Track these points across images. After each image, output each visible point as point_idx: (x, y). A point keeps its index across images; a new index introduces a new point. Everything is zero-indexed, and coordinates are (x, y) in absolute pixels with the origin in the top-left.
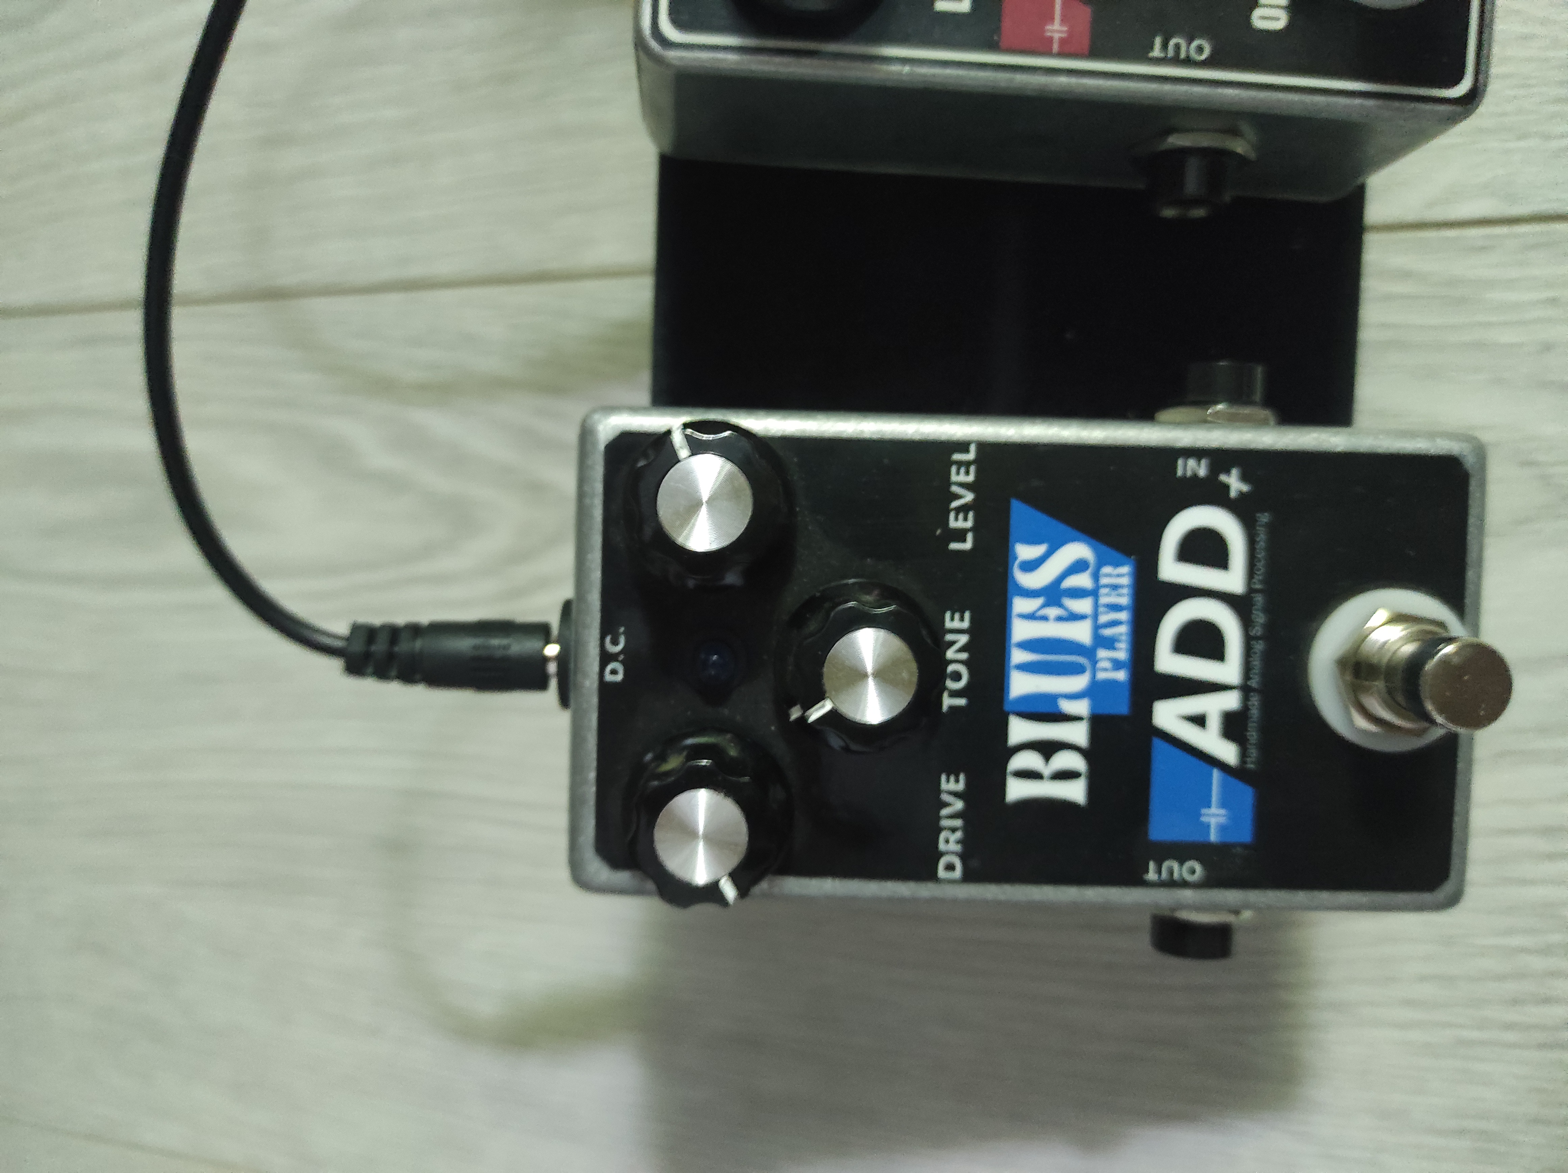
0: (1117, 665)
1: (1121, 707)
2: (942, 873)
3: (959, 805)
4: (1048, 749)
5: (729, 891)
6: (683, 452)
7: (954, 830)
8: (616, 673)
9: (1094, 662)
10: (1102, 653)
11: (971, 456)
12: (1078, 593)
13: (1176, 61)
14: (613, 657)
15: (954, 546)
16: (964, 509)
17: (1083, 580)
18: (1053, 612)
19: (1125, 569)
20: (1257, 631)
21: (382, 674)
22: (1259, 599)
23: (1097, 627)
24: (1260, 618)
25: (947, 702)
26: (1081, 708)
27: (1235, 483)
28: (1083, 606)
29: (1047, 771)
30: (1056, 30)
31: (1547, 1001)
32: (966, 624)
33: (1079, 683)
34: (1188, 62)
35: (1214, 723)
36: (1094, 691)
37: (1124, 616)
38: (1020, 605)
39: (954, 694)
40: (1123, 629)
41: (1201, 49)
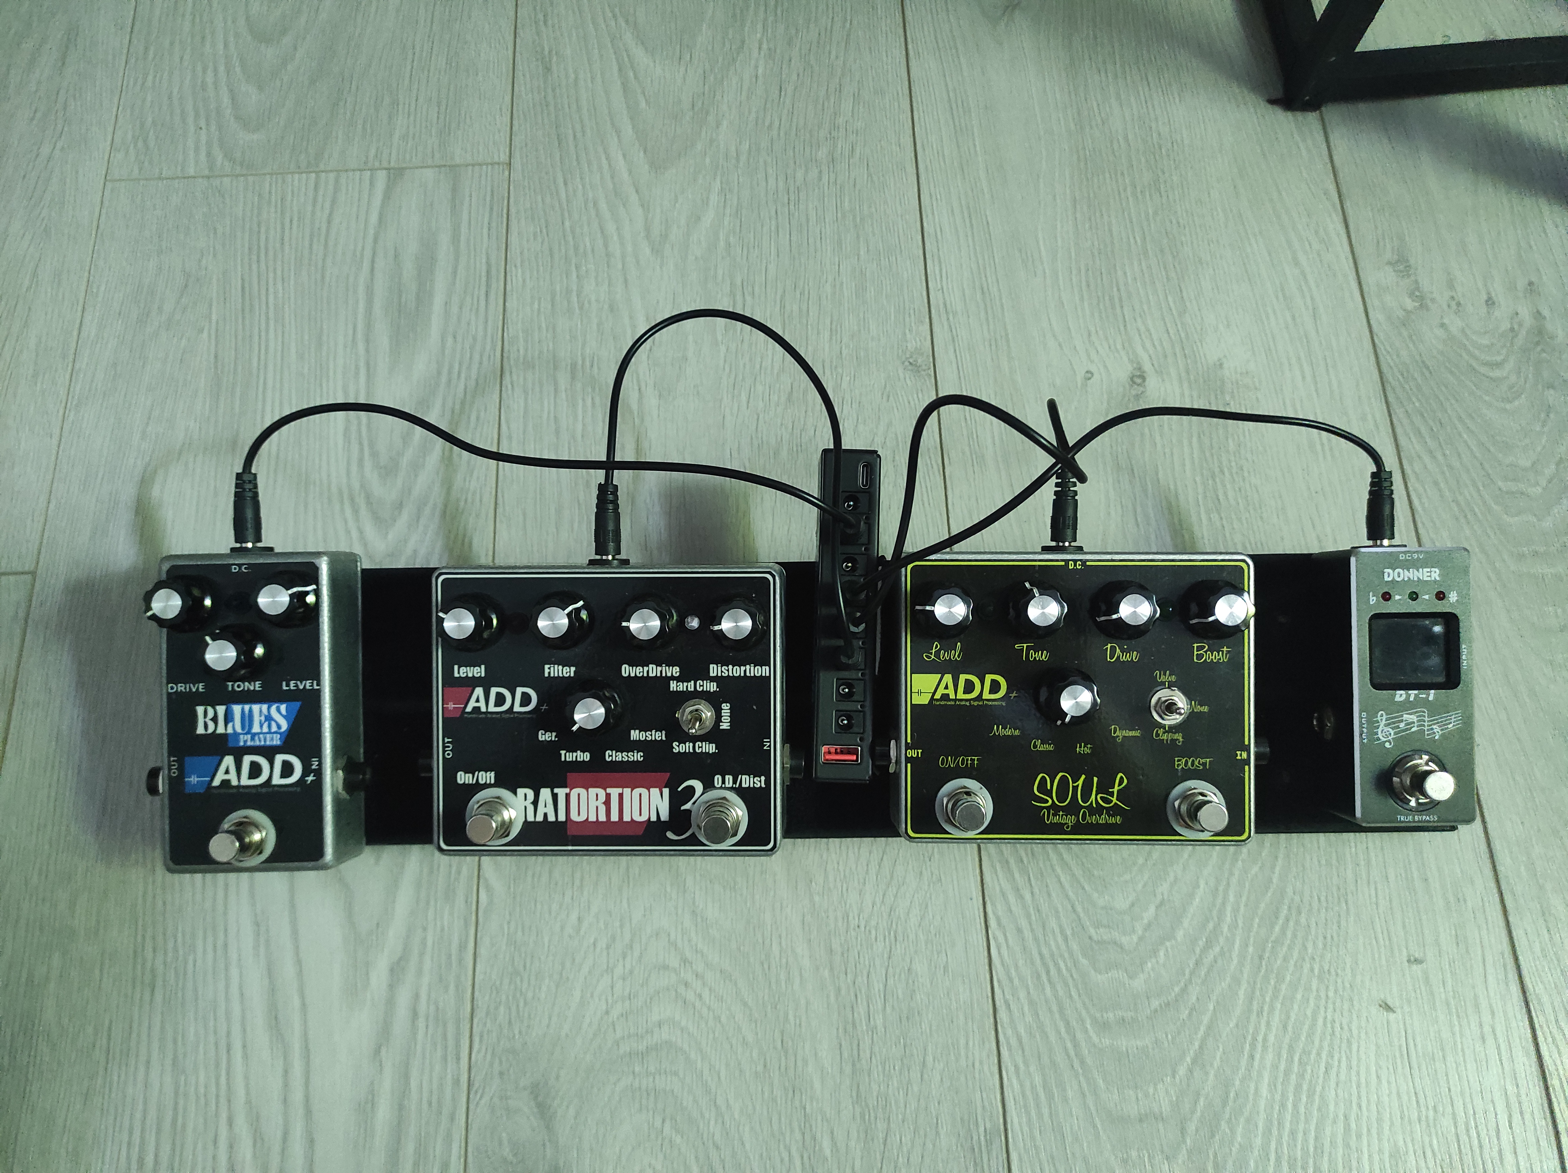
0: (245, 742)
1: (231, 744)
2: (170, 685)
3: (194, 690)
4: (215, 719)
5: (149, 613)
6: (290, 592)
7: (185, 688)
8: (235, 569)
9: (246, 734)
10: (249, 736)
11: (316, 687)
12: (269, 726)
13: (444, 747)
14: (240, 568)
15: (284, 683)
16: (297, 686)
17: (274, 728)
18: (263, 718)
19: (279, 743)
20: (260, 790)
21: (237, 486)
22: (271, 789)
23: (259, 734)
24: (264, 790)
25: (230, 684)
26: (230, 730)
27: (310, 778)
28: (265, 729)
29: (207, 720)
30: (451, 706)
32: (257, 689)
33: (239, 729)
34: (444, 752)
35: (227, 777)
36: (236, 735)
37: (263, 743)
38: (265, 707)
39: (233, 685)
40: (257, 743)
41: (449, 754)
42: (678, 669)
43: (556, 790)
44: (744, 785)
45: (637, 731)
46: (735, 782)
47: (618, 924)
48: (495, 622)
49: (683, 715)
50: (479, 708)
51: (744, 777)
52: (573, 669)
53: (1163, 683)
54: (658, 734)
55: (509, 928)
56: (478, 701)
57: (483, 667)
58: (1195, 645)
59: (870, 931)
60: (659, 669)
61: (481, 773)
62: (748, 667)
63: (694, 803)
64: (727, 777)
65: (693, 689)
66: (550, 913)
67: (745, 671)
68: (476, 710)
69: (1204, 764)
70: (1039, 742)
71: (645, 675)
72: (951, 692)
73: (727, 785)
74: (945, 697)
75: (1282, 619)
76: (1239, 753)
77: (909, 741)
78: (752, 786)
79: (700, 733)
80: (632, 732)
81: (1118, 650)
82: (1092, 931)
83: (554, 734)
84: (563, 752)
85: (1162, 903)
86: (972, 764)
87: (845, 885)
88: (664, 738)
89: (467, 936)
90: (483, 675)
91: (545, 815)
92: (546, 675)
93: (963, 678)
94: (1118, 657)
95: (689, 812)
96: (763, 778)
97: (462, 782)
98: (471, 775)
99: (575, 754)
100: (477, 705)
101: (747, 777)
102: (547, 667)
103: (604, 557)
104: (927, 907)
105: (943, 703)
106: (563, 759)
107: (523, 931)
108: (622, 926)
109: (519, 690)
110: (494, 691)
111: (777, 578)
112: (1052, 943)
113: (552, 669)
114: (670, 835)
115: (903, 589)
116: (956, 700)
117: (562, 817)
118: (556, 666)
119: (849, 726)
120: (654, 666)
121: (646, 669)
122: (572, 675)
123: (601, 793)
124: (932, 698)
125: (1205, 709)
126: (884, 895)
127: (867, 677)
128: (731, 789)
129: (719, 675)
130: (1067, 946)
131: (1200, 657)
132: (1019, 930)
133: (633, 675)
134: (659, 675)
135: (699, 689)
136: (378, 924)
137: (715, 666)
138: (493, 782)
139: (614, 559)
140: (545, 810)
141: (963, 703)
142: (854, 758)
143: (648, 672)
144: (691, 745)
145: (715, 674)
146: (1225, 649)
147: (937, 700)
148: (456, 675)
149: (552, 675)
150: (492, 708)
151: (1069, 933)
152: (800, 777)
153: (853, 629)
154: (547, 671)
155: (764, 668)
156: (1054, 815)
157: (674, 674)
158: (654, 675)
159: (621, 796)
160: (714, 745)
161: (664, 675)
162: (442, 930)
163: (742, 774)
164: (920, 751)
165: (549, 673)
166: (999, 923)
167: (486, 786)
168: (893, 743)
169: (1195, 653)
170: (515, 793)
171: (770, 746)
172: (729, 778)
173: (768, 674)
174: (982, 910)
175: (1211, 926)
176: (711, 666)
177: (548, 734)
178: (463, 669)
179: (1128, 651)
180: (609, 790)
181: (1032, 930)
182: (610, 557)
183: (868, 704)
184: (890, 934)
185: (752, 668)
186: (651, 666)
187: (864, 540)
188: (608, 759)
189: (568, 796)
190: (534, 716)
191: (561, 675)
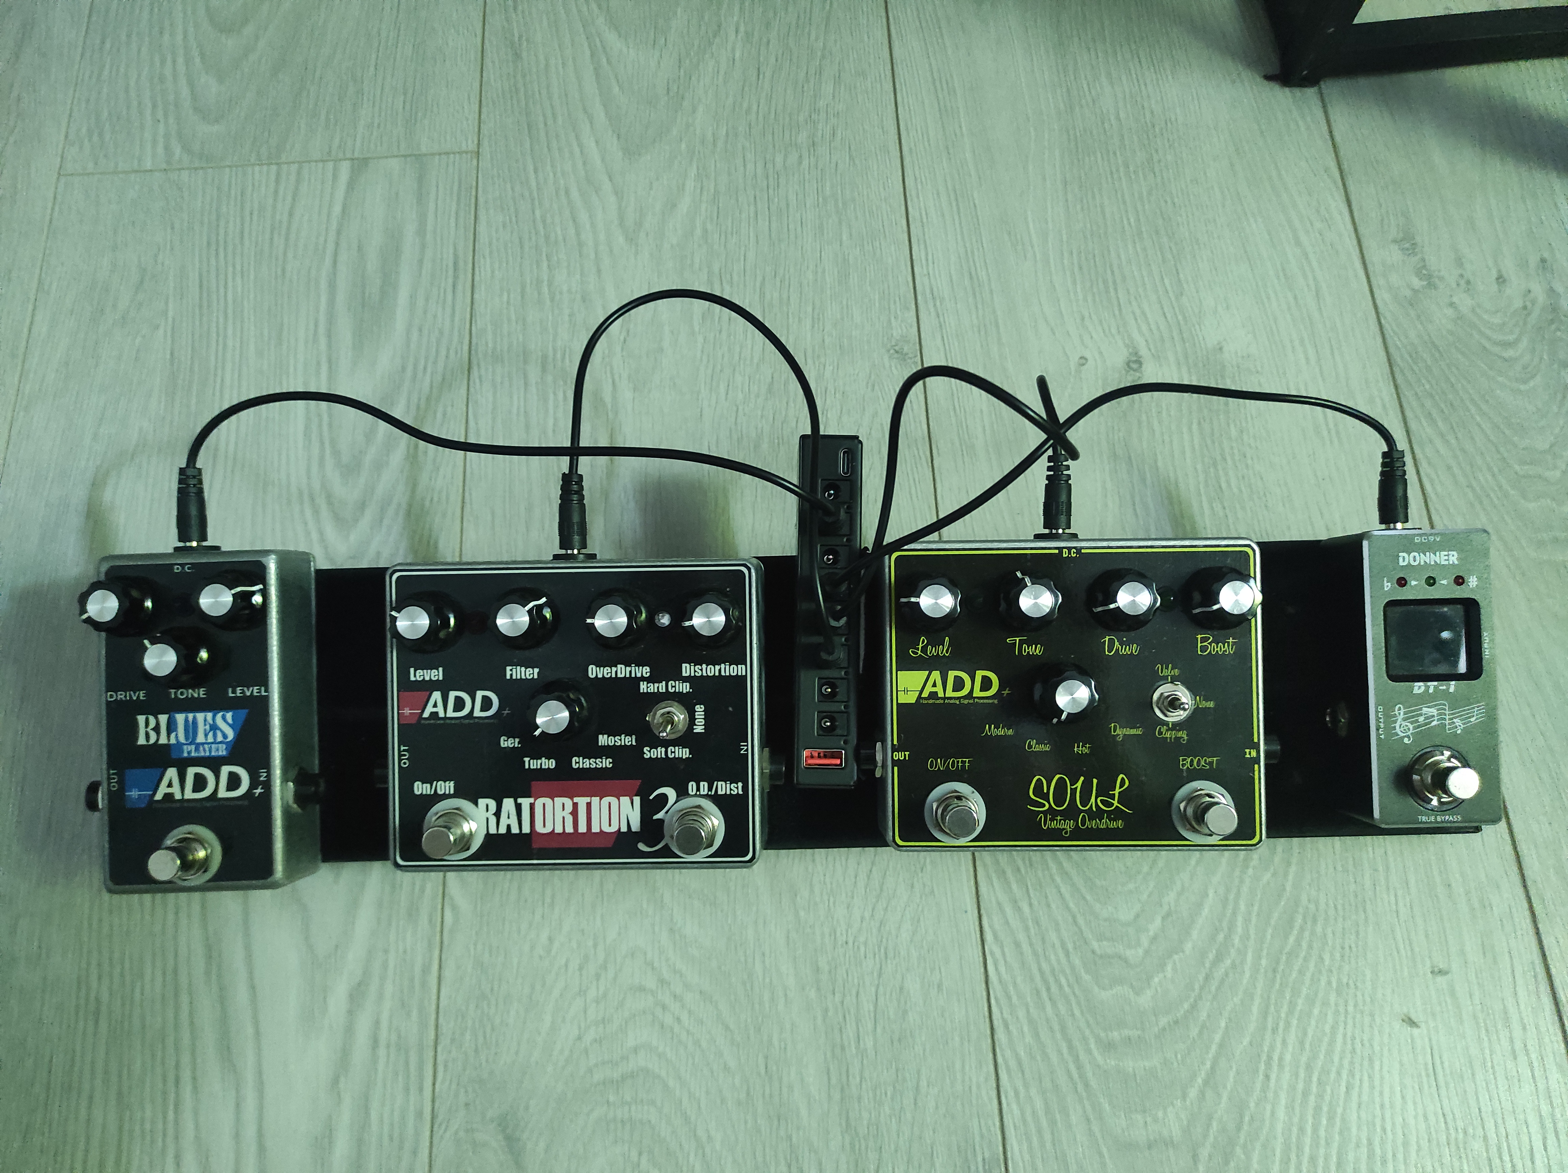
0: (189, 753)
1: (174, 755)
2: (109, 693)
3: (135, 698)
4: (157, 729)
5: (85, 616)
7: (125, 696)
8: (177, 569)
9: (190, 744)
10: (193, 747)
11: (264, 694)
12: (215, 736)
13: (400, 755)
14: (183, 568)
15: (230, 690)
16: (243, 692)
17: (220, 738)
18: (208, 727)
19: (224, 753)
20: (205, 804)
21: (180, 482)
22: (216, 803)
23: (203, 744)
24: (209, 804)
25: (173, 691)
26: (173, 741)
27: (258, 791)
28: (210, 739)
29: (148, 730)
30: (407, 711)
31: (100, 978)
32: (202, 696)
33: (182, 739)
34: (400, 760)
35: (170, 790)
36: (179, 745)
37: (208, 754)
39: (175, 693)
40: (202, 754)
41: (405, 763)
42: (648, 669)
43: (520, 800)
44: (720, 792)
45: (606, 736)
46: (710, 789)
47: (590, 943)
48: (452, 621)
49: (654, 718)
50: (437, 713)
51: (720, 783)
52: (536, 670)
53: (1166, 678)
54: (628, 739)
55: (475, 949)
56: (435, 706)
57: (441, 669)
58: (1199, 636)
59: (858, 948)
60: (628, 669)
61: (439, 783)
62: (723, 666)
63: (667, 812)
64: (702, 784)
65: (664, 691)
66: (519, 932)
67: (720, 670)
68: (434, 715)
69: (1211, 763)
70: (1034, 742)
71: (614, 676)
72: (939, 689)
73: (702, 793)
74: (933, 695)
75: (1291, 610)
76: (1247, 751)
77: (895, 742)
78: (728, 793)
79: (673, 737)
80: (600, 737)
81: (1117, 643)
82: (1095, 945)
83: (517, 740)
84: (527, 759)
85: (1169, 914)
86: (963, 766)
87: (832, 900)
88: (634, 743)
89: (431, 959)
90: (441, 678)
91: (509, 827)
92: (508, 677)
93: (952, 674)
94: (1117, 650)
95: (661, 821)
96: (740, 784)
97: (420, 793)
98: (428, 785)
99: (539, 761)
100: (435, 710)
101: (723, 783)
102: (508, 668)
103: (569, 552)
104: (919, 921)
105: (931, 701)
106: (527, 767)
107: (490, 952)
108: (595, 946)
109: (480, 694)
110: (452, 695)
111: (753, 571)
112: (1053, 957)
113: (514, 670)
114: (642, 847)
115: (887, 581)
116: (945, 698)
117: (526, 829)
118: (518, 668)
119: (832, 728)
120: (623, 666)
121: (614, 669)
122: (536, 677)
123: (568, 802)
124: (919, 697)
125: (1211, 704)
126: (873, 909)
127: (851, 677)
128: (706, 796)
129: (693, 674)
130: (1069, 961)
131: (1204, 649)
132: (1017, 945)
133: (600, 676)
134: (628, 676)
135: (671, 690)
136: (337, 946)
137: (688, 665)
138: (452, 792)
139: (579, 553)
140: (509, 821)
141: (952, 701)
142: (838, 762)
143: (616, 672)
144: (663, 750)
145: (688, 674)
146: (1231, 640)
147: (925, 698)
148: (412, 678)
149: (514, 677)
150: (451, 713)
151: (1070, 946)
152: (781, 782)
153: (833, 623)
154: (508, 673)
155: (739, 666)
156: (1052, 820)
157: (644, 675)
158: (623, 675)
159: (589, 805)
160: (688, 750)
161: (633, 675)
162: (405, 952)
163: (718, 781)
164: (907, 753)
165: (511, 675)
166: (996, 937)
167: (445, 797)
168: (879, 745)
169: (1199, 645)
170: (476, 804)
171: (747, 750)
172: (704, 785)
173: (744, 674)
174: (977, 923)
175: (1221, 937)
176: (684, 665)
177: (511, 740)
178: (419, 672)
179: (1128, 643)
180: (576, 800)
181: (1031, 945)
182: (576, 552)
183: (852, 704)
184: (880, 951)
185: (727, 667)
186: (619, 666)
187: (845, 530)
188: (575, 766)
189: (532, 806)
190: (495, 721)
191: (523, 677)
